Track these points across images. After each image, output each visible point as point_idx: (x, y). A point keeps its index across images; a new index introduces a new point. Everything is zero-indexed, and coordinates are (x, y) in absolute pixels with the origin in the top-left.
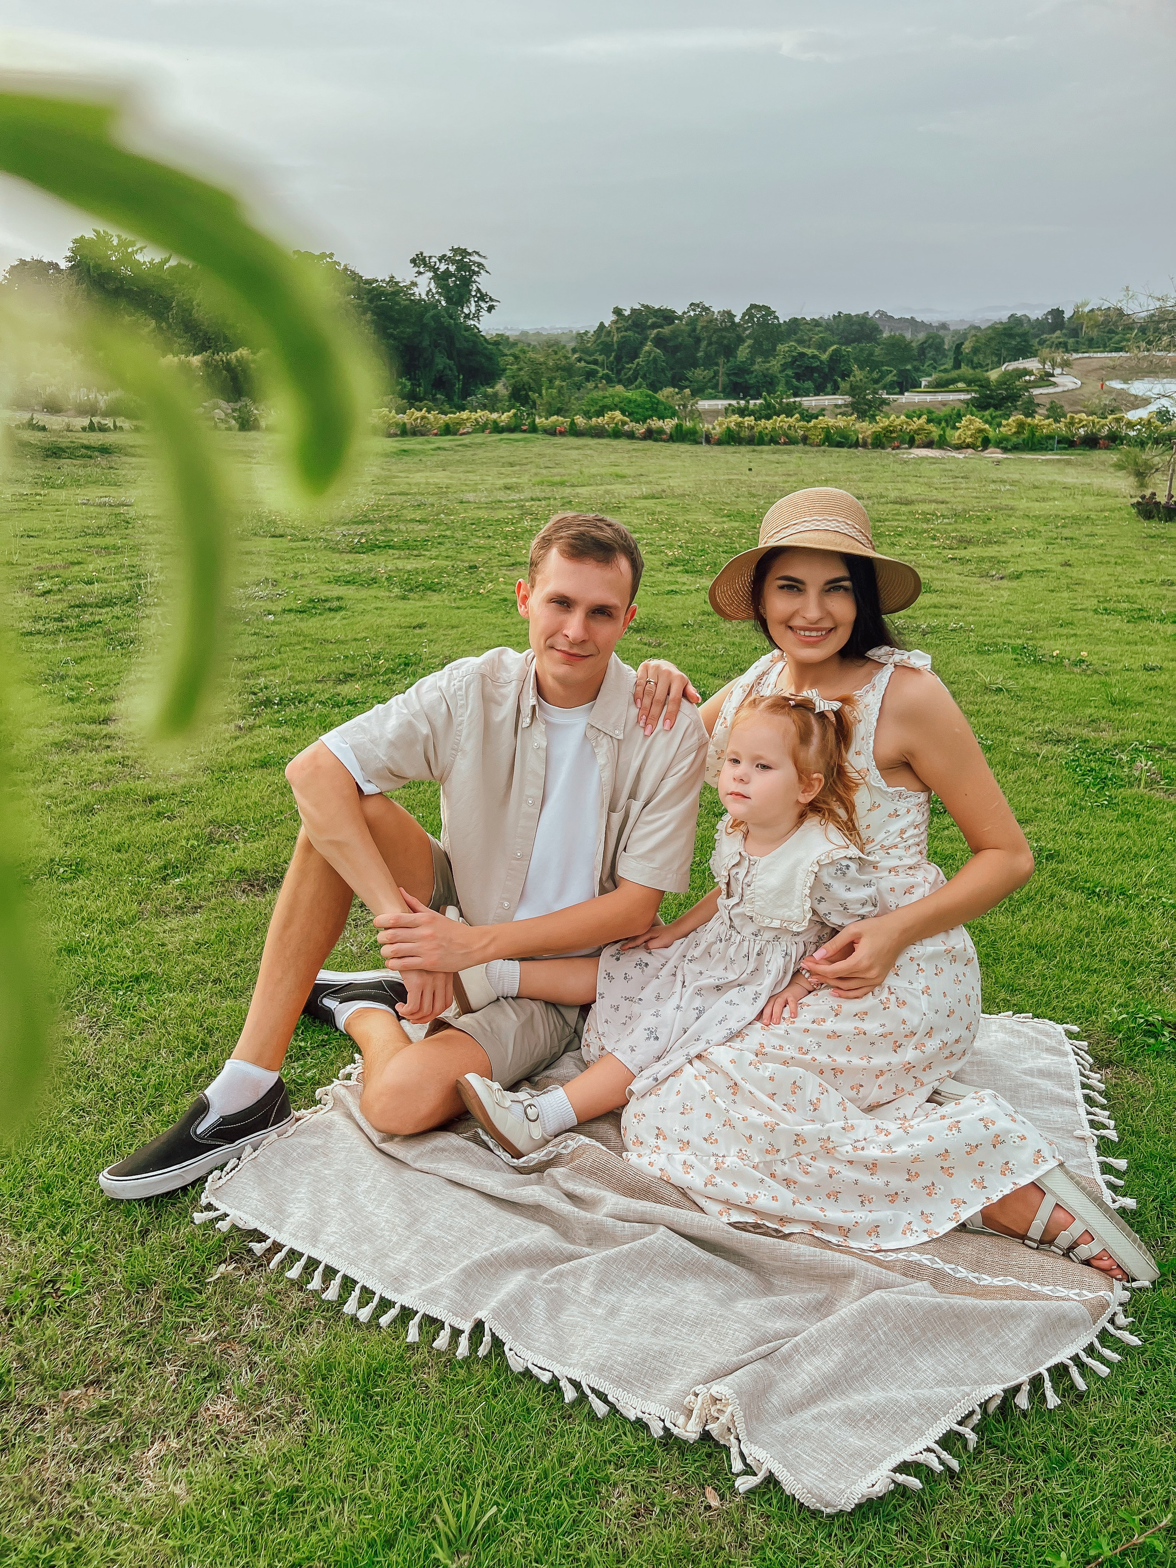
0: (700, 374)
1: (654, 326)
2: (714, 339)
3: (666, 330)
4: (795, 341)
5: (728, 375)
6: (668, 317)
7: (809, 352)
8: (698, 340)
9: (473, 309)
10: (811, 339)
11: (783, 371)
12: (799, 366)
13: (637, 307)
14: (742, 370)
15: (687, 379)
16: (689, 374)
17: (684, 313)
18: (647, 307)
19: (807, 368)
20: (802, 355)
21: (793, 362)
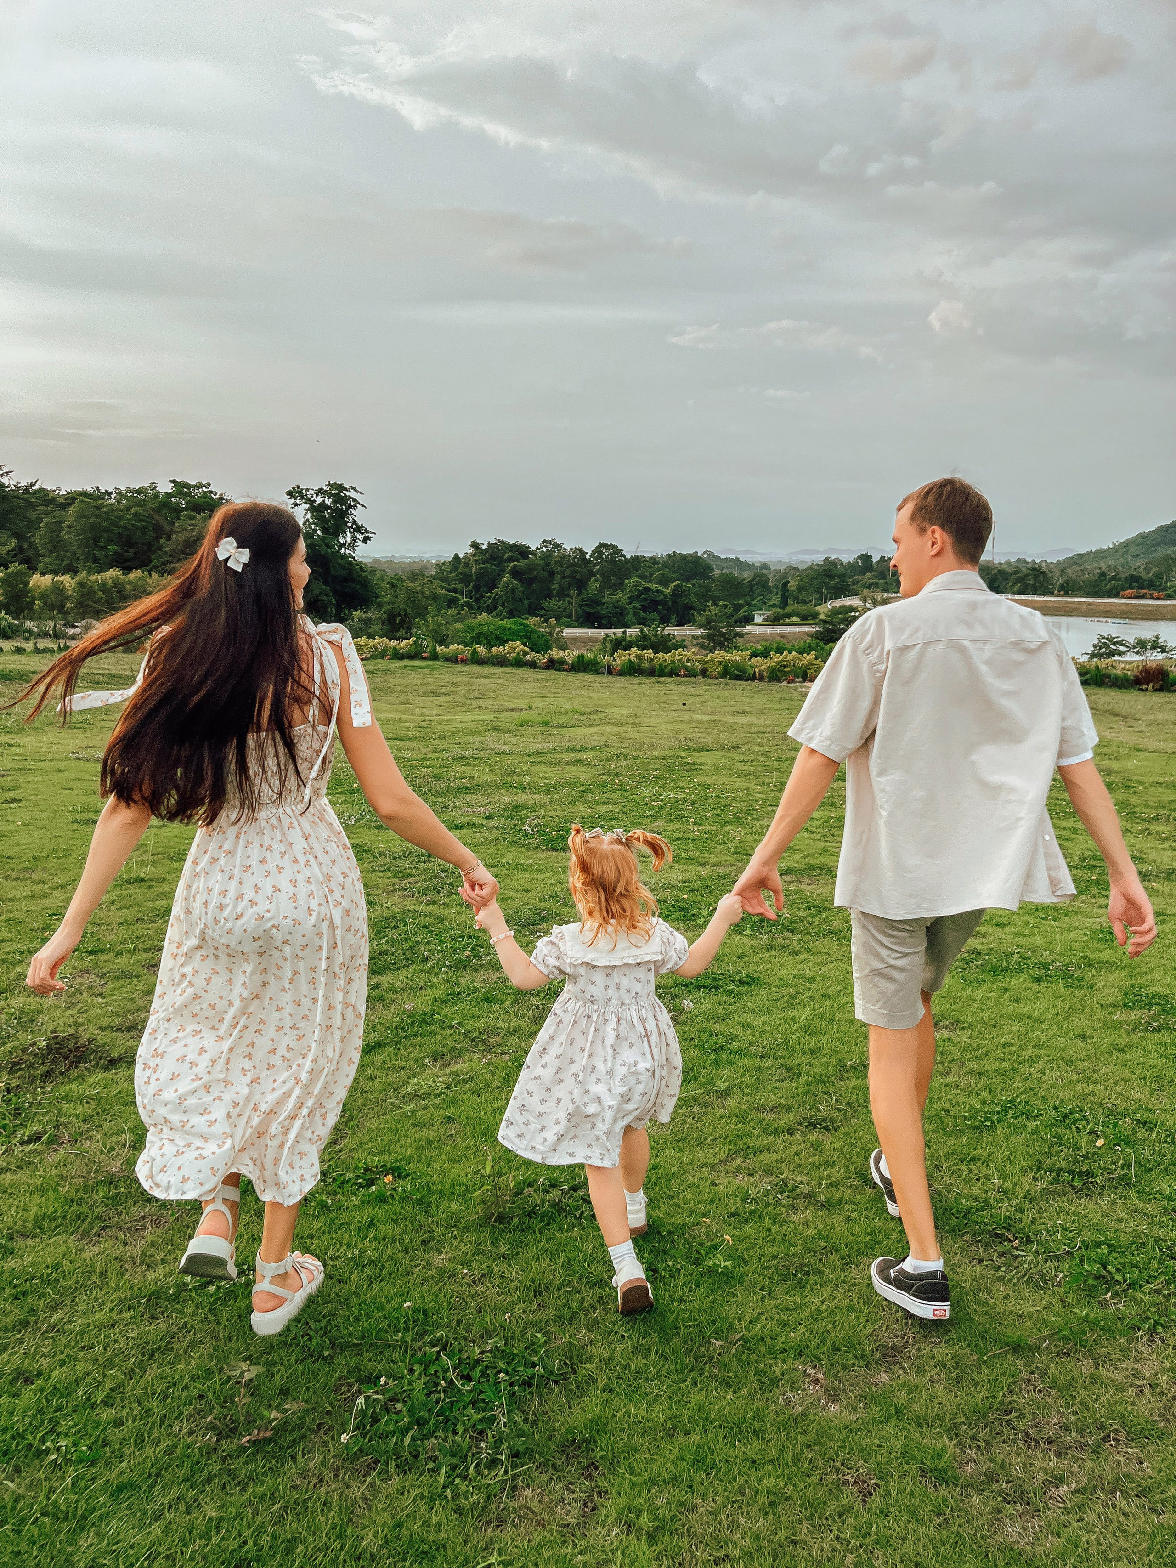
0: (553, 603)
1: (511, 559)
2: (567, 573)
3: (522, 564)
4: (638, 576)
5: (581, 606)
6: (522, 551)
7: (654, 586)
8: (552, 573)
9: (349, 539)
10: (652, 575)
11: (630, 603)
12: (645, 600)
13: (494, 542)
14: (595, 602)
15: (542, 608)
16: (545, 604)
17: (537, 549)
18: (503, 542)
19: (652, 601)
20: (647, 589)
21: (639, 596)
